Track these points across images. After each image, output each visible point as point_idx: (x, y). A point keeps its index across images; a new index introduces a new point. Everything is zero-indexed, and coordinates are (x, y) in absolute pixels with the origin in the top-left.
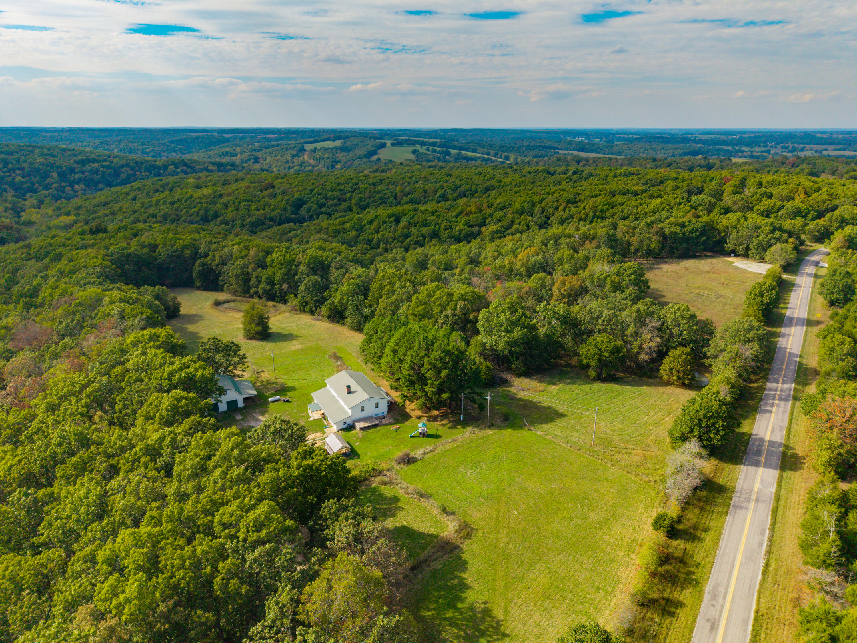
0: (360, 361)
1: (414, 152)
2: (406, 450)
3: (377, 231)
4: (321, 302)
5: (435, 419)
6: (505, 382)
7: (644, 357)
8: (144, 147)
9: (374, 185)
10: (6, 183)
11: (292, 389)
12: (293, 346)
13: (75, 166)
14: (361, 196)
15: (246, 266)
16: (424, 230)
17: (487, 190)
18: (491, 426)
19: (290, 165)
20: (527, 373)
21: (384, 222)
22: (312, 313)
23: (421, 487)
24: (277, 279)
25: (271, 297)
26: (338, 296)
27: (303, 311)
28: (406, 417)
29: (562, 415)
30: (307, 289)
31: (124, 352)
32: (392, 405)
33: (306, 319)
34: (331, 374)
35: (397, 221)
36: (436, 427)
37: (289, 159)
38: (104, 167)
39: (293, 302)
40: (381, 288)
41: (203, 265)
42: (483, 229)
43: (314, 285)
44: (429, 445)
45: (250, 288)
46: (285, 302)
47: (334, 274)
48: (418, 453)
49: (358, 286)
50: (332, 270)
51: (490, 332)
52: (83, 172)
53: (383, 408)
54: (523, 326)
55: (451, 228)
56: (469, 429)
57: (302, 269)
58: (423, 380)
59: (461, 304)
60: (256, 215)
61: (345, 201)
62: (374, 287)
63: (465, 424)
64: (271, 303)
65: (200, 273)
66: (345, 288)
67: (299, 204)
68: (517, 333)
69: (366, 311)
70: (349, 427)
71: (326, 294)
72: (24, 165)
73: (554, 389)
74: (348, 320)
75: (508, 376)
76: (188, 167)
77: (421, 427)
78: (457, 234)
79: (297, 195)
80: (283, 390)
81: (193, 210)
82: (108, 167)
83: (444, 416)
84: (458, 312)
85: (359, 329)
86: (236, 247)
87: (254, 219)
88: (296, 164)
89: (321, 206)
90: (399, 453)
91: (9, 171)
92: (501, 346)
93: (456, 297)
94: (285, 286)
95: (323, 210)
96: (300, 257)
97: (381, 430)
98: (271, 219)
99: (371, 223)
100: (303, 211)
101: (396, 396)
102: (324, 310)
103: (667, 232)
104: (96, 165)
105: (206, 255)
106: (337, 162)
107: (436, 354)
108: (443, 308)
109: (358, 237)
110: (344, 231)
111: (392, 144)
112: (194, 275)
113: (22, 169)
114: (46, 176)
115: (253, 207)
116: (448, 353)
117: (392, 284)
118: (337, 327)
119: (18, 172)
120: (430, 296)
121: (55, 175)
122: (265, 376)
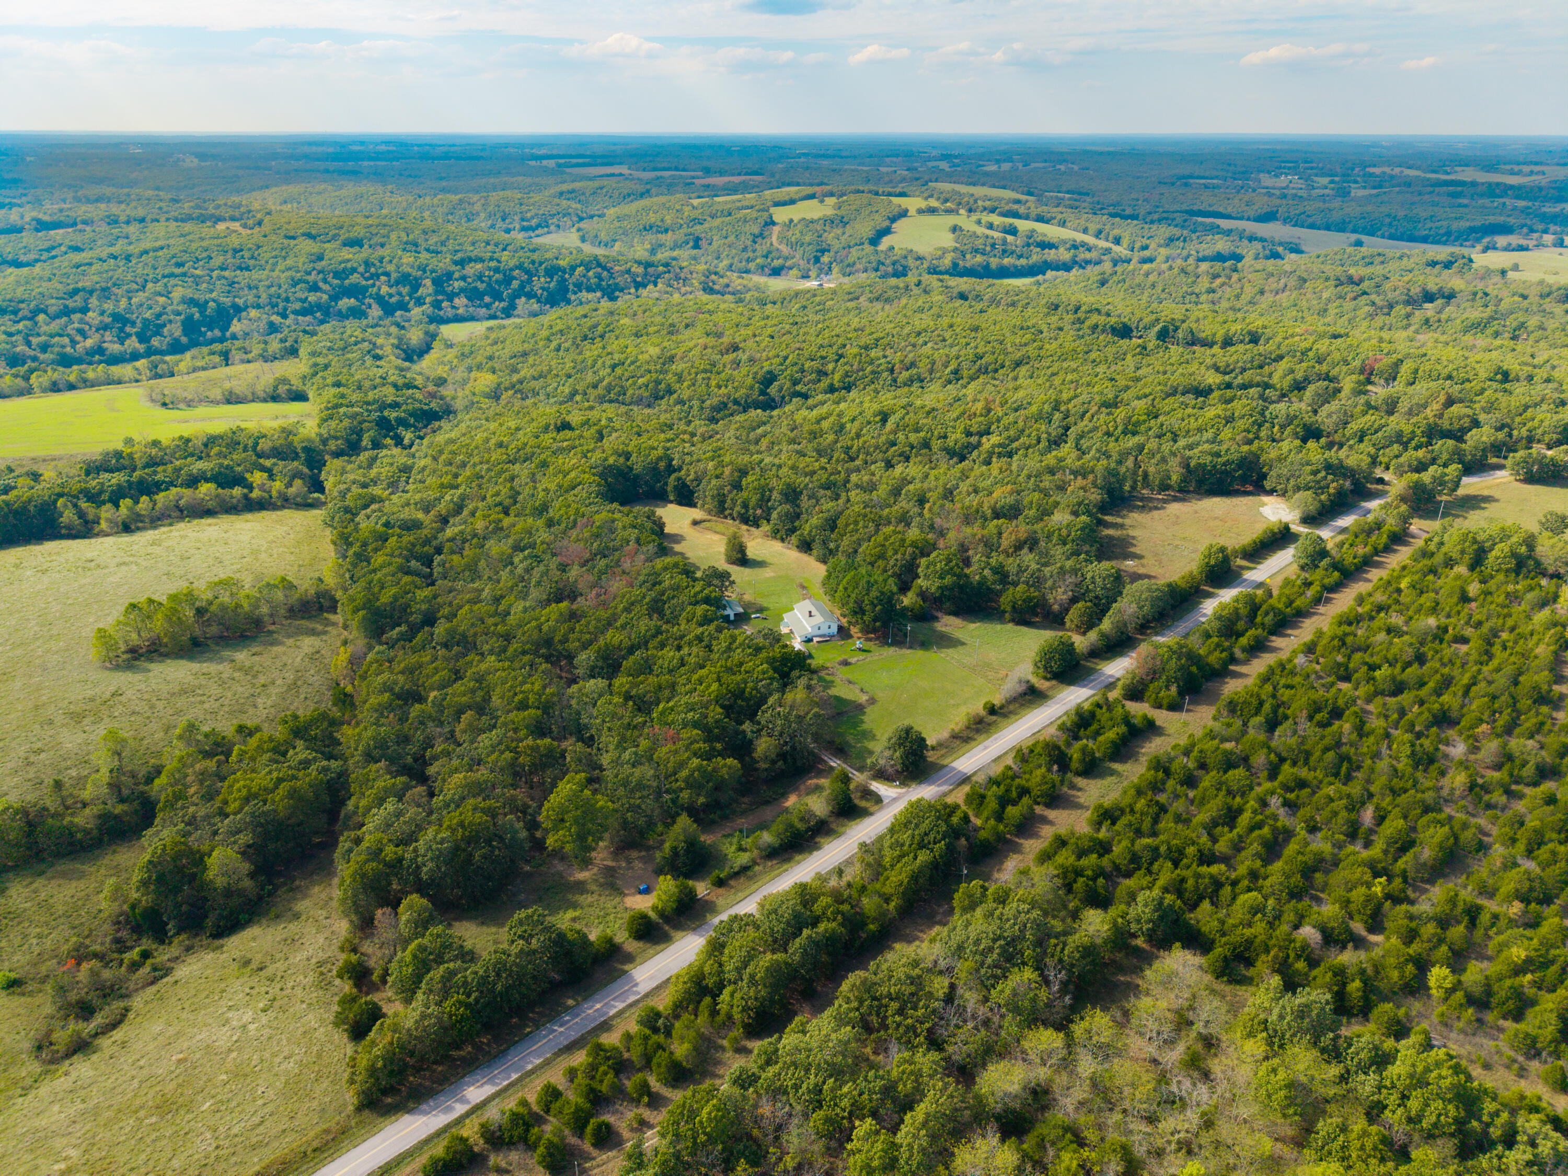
0: (821, 591)
1: (954, 229)
2: (844, 657)
3: (858, 436)
4: (793, 530)
5: (870, 640)
6: (936, 619)
7: (1056, 607)
8: (524, 208)
9: (866, 348)
10: (371, 296)
11: (767, 609)
12: (767, 573)
13: (453, 268)
14: (847, 368)
15: (721, 487)
16: (913, 437)
17: (1018, 364)
18: (910, 648)
19: (750, 254)
20: (956, 614)
21: (869, 423)
22: (783, 540)
23: (851, 677)
24: (751, 504)
25: (745, 520)
26: (807, 527)
27: (775, 538)
28: (850, 636)
29: (963, 644)
30: (780, 517)
31: (658, 574)
32: (841, 629)
33: (777, 546)
34: (798, 601)
35: (884, 420)
36: (870, 645)
37: (749, 243)
38: (490, 269)
39: (766, 528)
40: (847, 525)
41: (679, 479)
42: (984, 439)
43: (787, 514)
44: (862, 656)
45: (724, 509)
46: (758, 526)
47: (805, 502)
48: (853, 660)
49: (826, 520)
50: (804, 497)
51: (927, 577)
52: (464, 278)
53: (834, 629)
54: (954, 575)
55: (945, 437)
56: (892, 649)
57: (775, 495)
58: (863, 612)
59: (910, 550)
60: (718, 395)
61: (826, 374)
62: (841, 522)
63: (892, 645)
64: (744, 527)
65: (675, 487)
66: (814, 521)
67: (769, 379)
68: (948, 580)
69: (832, 545)
70: (809, 640)
71: (797, 524)
72: (390, 268)
73: (972, 626)
74: (815, 552)
75: (939, 614)
76: (604, 268)
77: (858, 644)
78: (952, 444)
79: (767, 366)
80: (761, 610)
81: (641, 381)
82: (497, 270)
83: (877, 639)
84: (907, 557)
85: (824, 562)
86: (711, 464)
87: (715, 401)
88: (758, 254)
89: (795, 383)
90: (840, 659)
91: (371, 278)
92: (933, 589)
93: (908, 543)
94: (759, 512)
95: (798, 388)
96: (774, 482)
97: (831, 644)
98: (736, 402)
99: (853, 420)
100: (773, 390)
101: (844, 621)
102: (794, 539)
103: (1193, 463)
104: (479, 266)
105: (680, 469)
106: (823, 251)
107: (874, 593)
108: (896, 552)
109: (836, 442)
110: (822, 433)
111: (920, 211)
112: (669, 489)
113: (387, 274)
114: (416, 285)
115: (713, 383)
116: (882, 593)
117: (856, 523)
118: (804, 557)
119: (383, 278)
120: (886, 539)
121: (428, 282)
122: (747, 597)
